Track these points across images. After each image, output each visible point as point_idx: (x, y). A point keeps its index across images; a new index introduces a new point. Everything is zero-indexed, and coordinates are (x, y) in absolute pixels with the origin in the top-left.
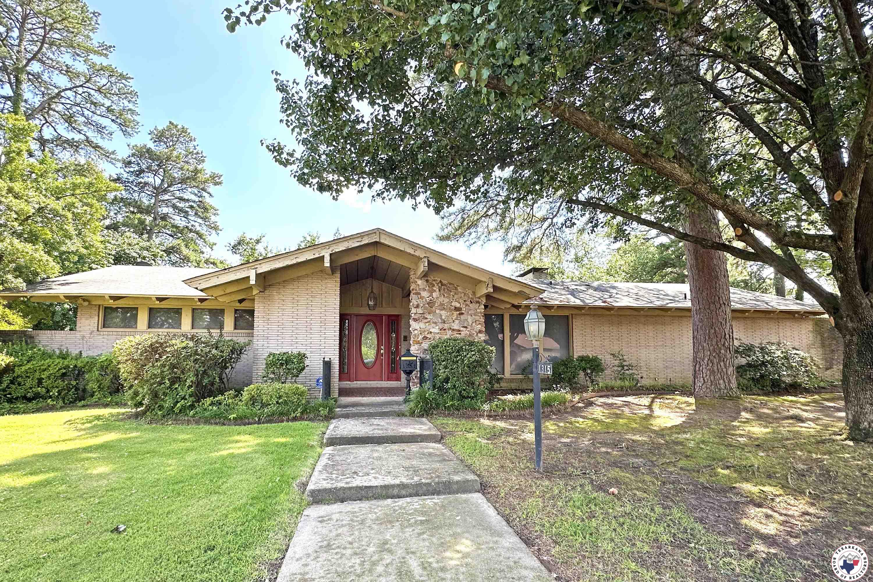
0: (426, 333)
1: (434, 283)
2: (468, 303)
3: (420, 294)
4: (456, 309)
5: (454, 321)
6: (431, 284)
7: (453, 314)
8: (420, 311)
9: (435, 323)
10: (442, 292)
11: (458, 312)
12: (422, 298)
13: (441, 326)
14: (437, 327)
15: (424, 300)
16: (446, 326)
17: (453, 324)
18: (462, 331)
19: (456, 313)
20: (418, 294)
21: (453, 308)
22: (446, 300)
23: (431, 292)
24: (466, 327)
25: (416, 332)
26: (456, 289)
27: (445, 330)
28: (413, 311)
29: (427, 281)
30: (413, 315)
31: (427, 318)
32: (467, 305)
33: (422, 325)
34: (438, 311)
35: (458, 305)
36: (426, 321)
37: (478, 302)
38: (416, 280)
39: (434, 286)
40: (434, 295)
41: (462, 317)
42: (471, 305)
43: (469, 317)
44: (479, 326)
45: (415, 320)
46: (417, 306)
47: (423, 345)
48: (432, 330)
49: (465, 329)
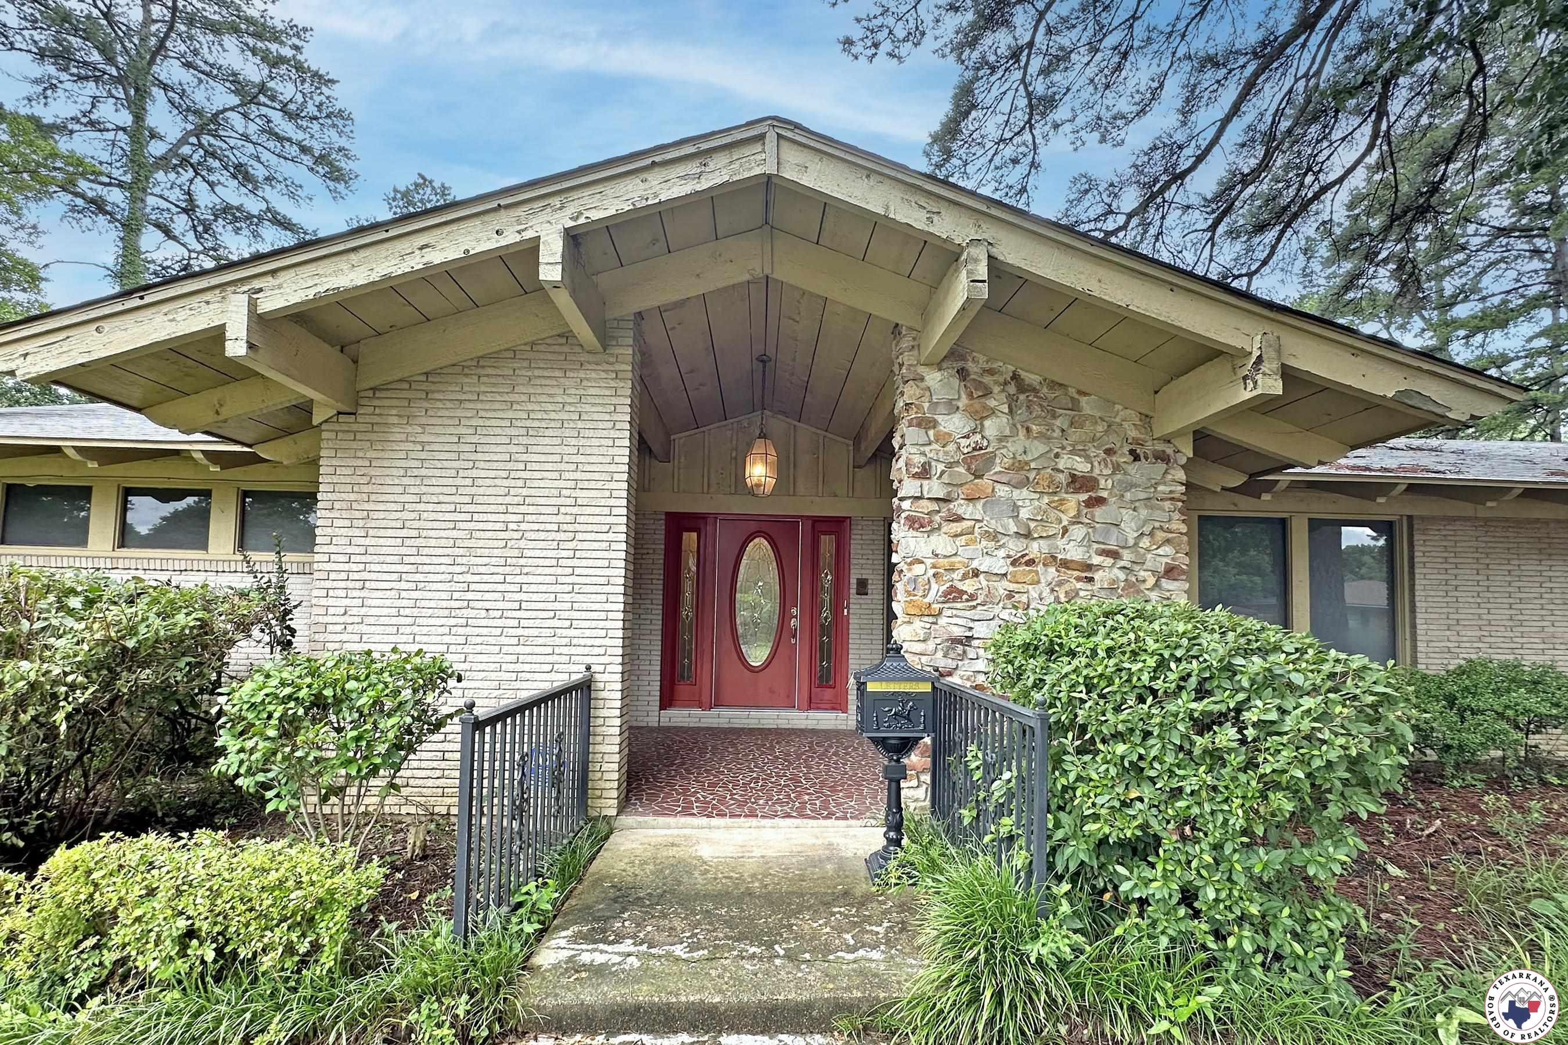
0: (957, 575)
1: (987, 379)
2: (1125, 458)
3: (933, 424)
4: (1079, 483)
5: (1065, 530)
6: (979, 385)
7: (1062, 501)
8: (935, 488)
9: (993, 536)
10: (1021, 413)
11: (1084, 497)
12: (944, 439)
13: (1015, 547)
14: (1002, 553)
15: (951, 447)
16: (1036, 549)
17: (1061, 543)
18: (1099, 567)
19: (1074, 501)
20: (926, 424)
21: (1062, 478)
22: (1038, 448)
23: (979, 416)
24: (1114, 555)
25: (919, 569)
26: (1075, 406)
27: (1031, 562)
28: (908, 487)
29: (963, 374)
30: (906, 505)
31: (959, 519)
32: (1117, 468)
33: (941, 543)
34: (1002, 491)
35: (1082, 467)
36: (957, 527)
37: (1162, 457)
38: (921, 370)
39: (988, 393)
40: (992, 427)
41: (1098, 512)
42: (1133, 469)
43: (1127, 514)
44: (1167, 550)
45: (914, 523)
46: (924, 473)
47: (943, 621)
48: (984, 564)
49: (1109, 561)
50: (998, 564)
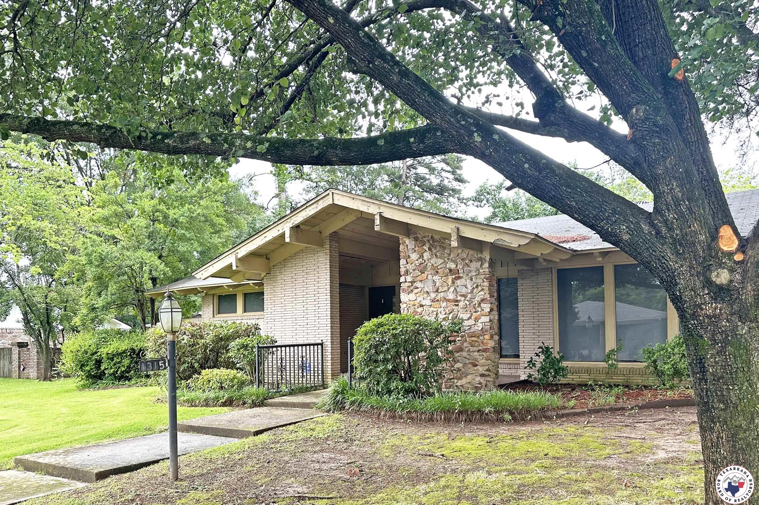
0: (416, 306)
2: (468, 262)
3: (408, 257)
4: (452, 271)
5: (449, 288)
7: (448, 278)
8: (409, 278)
9: (427, 292)
10: (434, 250)
11: (454, 276)
12: (411, 262)
13: (433, 295)
14: (429, 298)
15: (413, 264)
16: (439, 296)
17: (447, 293)
18: (460, 301)
19: (451, 277)
21: (448, 270)
22: (440, 261)
23: (421, 252)
24: (465, 296)
25: (405, 305)
27: (438, 300)
28: (403, 278)
30: (403, 284)
32: (465, 265)
33: (411, 296)
34: (430, 277)
35: (453, 266)
36: (416, 290)
37: (480, 259)
38: (405, 239)
39: (424, 244)
40: (425, 256)
41: (459, 281)
42: (470, 265)
43: (469, 281)
44: (482, 292)
45: (406, 290)
46: (407, 273)
48: (424, 302)
49: (463, 298)
50: (427, 302)
